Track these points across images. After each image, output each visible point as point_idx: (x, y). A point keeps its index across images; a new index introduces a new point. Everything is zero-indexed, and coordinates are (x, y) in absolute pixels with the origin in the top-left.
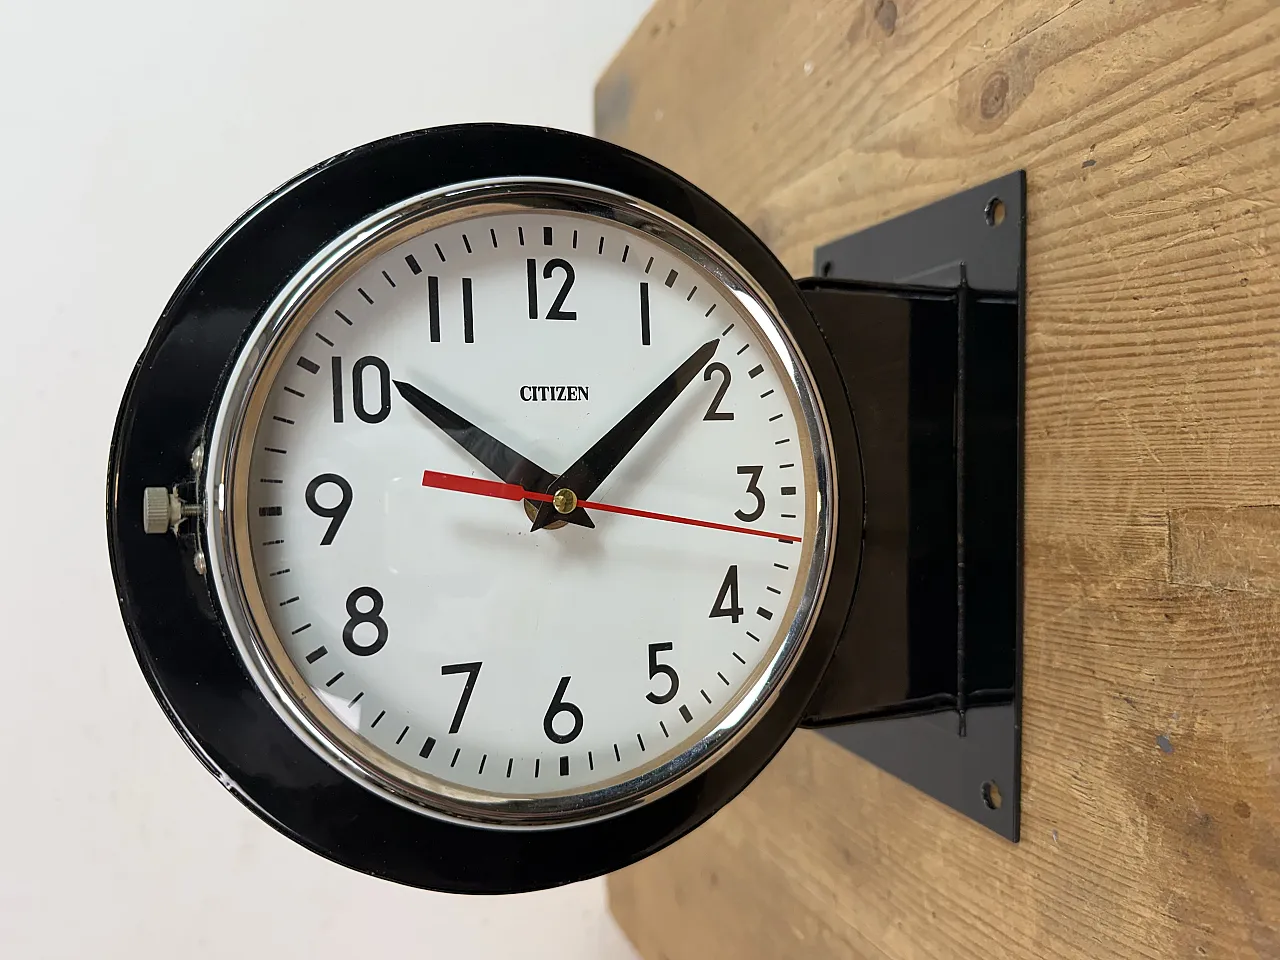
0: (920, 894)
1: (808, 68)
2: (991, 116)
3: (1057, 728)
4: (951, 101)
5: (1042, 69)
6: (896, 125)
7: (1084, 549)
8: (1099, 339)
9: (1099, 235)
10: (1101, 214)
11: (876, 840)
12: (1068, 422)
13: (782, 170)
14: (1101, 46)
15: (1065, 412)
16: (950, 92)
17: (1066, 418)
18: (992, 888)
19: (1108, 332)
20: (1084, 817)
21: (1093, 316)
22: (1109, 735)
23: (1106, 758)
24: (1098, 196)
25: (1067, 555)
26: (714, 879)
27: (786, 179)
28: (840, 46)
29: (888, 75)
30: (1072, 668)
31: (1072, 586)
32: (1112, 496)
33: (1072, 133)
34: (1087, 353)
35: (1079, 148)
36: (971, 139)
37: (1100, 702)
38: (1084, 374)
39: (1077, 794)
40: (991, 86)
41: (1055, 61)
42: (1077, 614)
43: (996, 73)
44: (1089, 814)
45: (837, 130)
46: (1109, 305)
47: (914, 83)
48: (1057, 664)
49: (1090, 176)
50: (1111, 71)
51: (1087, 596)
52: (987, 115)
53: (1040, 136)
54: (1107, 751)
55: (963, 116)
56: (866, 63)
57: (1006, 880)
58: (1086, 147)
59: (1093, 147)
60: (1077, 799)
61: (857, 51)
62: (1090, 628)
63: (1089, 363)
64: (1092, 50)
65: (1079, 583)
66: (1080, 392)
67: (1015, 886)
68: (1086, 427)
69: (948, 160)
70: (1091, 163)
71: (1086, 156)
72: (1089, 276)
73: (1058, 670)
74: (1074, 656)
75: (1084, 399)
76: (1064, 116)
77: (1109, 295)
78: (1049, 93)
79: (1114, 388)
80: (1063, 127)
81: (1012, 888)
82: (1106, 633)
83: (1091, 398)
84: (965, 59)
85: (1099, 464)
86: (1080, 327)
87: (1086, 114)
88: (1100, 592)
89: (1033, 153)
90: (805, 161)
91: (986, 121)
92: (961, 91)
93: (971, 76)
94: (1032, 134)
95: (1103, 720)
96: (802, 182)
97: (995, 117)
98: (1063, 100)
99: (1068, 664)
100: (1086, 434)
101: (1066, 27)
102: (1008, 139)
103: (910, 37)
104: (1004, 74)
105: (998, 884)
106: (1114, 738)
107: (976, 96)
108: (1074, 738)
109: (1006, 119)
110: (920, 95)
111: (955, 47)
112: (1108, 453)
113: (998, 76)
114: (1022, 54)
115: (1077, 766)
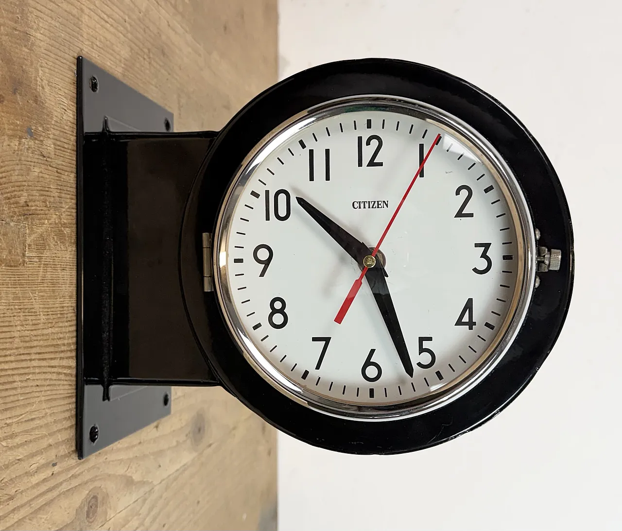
4: (110, 508)
5: (72, 522)
6: (134, 497)
7: (60, 242)
8: (53, 363)
9: (51, 423)
10: (50, 435)
12: (65, 316)
15: (67, 322)
16: (111, 514)
17: (67, 317)
19: (49, 367)
21: (54, 377)
22: (51, 136)
24: (51, 445)
25: (67, 239)
30: (66, 173)
31: (65, 221)
32: (49, 274)
33: (61, 483)
34: (58, 355)
35: (59, 473)
36: (103, 484)
37: (55, 154)
38: (59, 343)
40: (93, 515)
41: (67, 525)
42: (63, 205)
43: (91, 522)
45: (161, 496)
46: (48, 382)
49: (54, 457)
50: (45, 517)
51: (60, 216)
52: (95, 497)
53: (75, 483)
54: (52, 126)
55: (105, 498)
58: (56, 474)
59: (53, 474)
62: (58, 197)
63: (56, 349)
65: (62, 222)
66: (61, 333)
68: (59, 312)
69: (113, 473)
70: (54, 465)
71: (56, 469)
72: (55, 399)
74: (65, 180)
75: (60, 329)
76: (64, 493)
77: (48, 388)
78: (69, 508)
79: (47, 335)
80: (64, 487)
82: (52, 194)
83: (56, 329)
85: (54, 291)
86: (60, 370)
87: (55, 493)
88: (54, 217)
89: (77, 473)
91: (96, 494)
92: (106, 513)
93: (102, 522)
94: (77, 484)
95: (54, 144)
97: (92, 496)
98: (64, 503)
99: (68, 175)
100: (59, 309)
102: (86, 483)
104: (88, 521)
106: (50, 134)
107: (100, 509)
108: (66, 133)
109: (88, 494)
110: (123, 514)
112: (50, 297)
113: (91, 520)
115: (64, 117)
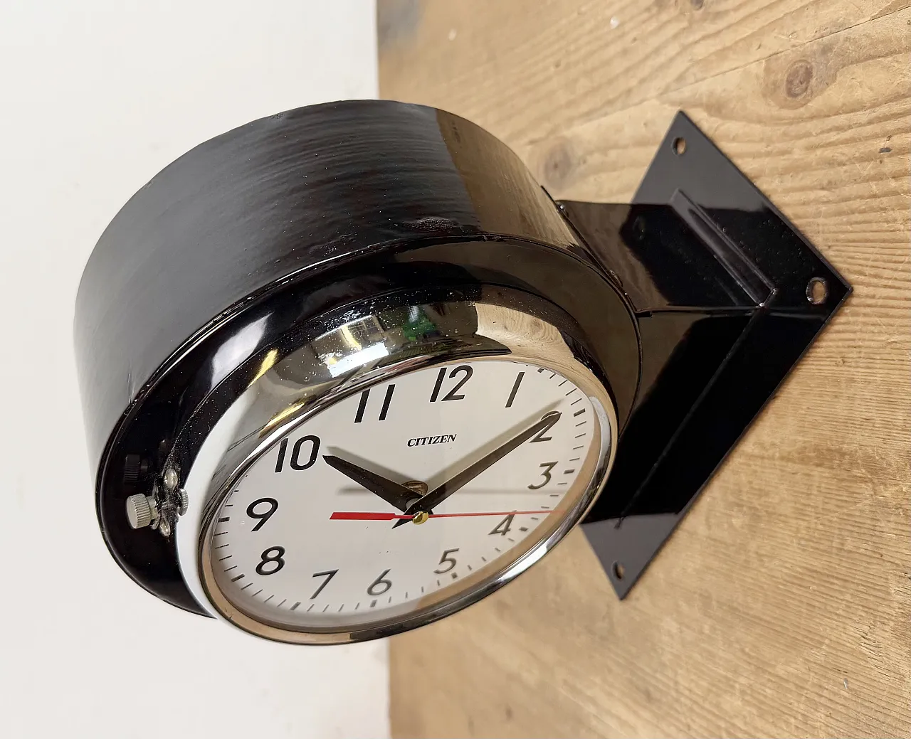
0: (719, 727)
1: (614, 22)
2: (795, 96)
3: (848, 597)
4: (757, 77)
5: (844, 66)
6: (703, 88)
7: (874, 457)
8: (892, 292)
9: (893, 210)
10: (895, 193)
11: (676, 683)
12: (862, 355)
13: (584, 108)
14: (900, 57)
15: (860, 347)
16: (758, 69)
17: (860, 352)
18: (787, 723)
19: (899, 288)
20: (872, 669)
21: (887, 273)
22: (895, 605)
23: (892, 624)
24: (894, 177)
25: (859, 461)
26: (509, 713)
27: (588, 115)
28: (648, 9)
29: (696, 42)
30: (862, 551)
31: (863, 486)
32: (901, 418)
33: (870, 122)
34: (880, 302)
35: (876, 136)
36: (775, 111)
37: (887, 579)
38: (878, 319)
39: (865, 650)
40: (797, 71)
41: (858, 61)
42: (867, 508)
43: (801, 61)
44: (876, 666)
45: (642, 81)
46: (901, 266)
47: (723, 54)
48: (848, 547)
49: (886, 160)
50: (906, 79)
51: (875, 494)
52: (791, 93)
53: (841, 119)
54: (893, 618)
55: (769, 91)
56: (671, 30)
57: (800, 717)
58: (883, 136)
59: (890, 137)
60: (865, 655)
61: (664, 17)
62: (878, 520)
63: (883, 310)
64: (890, 59)
65: (870, 484)
66: (873, 332)
67: (809, 722)
68: (878, 361)
69: (753, 125)
70: (888, 150)
71: (883, 143)
72: (884, 241)
73: (850, 552)
74: (864, 542)
75: (875, 338)
76: (863, 108)
77: (902, 259)
78: (851, 86)
79: (904, 333)
80: (862, 116)
81: (807, 724)
82: (892, 525)
83: (883, 338)
84: (772, 43)
85: (889, 391)
86: (875, 281)
87: (884, 110)
88: (888, 493)
89: (834, 133)
90: (610, 102)
91: (789, 99)
92: (768, 70)
93: (777, 59)
94: (833, 117)
95: (889, 594)
96: (606, 121)
97: (800, 98)
98: (863, 94)
99: (859, 548)
100: (878, 366)
101: (867, 36)
102: (812, 118)
103: (718, 15)
104: (809, 63)
105: (793, 720)
106: (899, 608)
107: (782, 77)
108: (863, 606)
109: (809, 101)
110: (726, 65)
111: (761, 32)
112: (898, 384)
113: (803, 64)
114: (826, 50)
115: (866, 628)
